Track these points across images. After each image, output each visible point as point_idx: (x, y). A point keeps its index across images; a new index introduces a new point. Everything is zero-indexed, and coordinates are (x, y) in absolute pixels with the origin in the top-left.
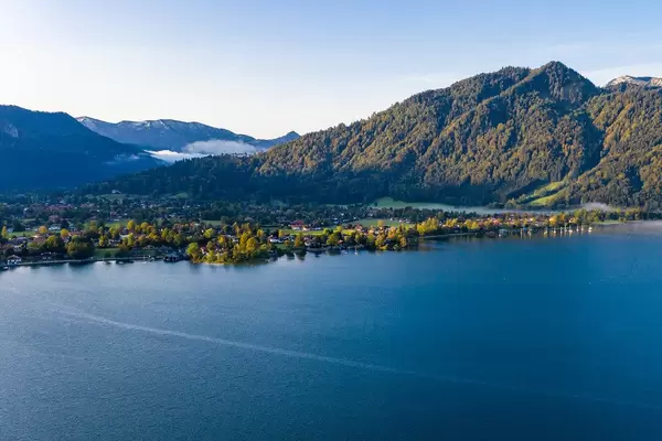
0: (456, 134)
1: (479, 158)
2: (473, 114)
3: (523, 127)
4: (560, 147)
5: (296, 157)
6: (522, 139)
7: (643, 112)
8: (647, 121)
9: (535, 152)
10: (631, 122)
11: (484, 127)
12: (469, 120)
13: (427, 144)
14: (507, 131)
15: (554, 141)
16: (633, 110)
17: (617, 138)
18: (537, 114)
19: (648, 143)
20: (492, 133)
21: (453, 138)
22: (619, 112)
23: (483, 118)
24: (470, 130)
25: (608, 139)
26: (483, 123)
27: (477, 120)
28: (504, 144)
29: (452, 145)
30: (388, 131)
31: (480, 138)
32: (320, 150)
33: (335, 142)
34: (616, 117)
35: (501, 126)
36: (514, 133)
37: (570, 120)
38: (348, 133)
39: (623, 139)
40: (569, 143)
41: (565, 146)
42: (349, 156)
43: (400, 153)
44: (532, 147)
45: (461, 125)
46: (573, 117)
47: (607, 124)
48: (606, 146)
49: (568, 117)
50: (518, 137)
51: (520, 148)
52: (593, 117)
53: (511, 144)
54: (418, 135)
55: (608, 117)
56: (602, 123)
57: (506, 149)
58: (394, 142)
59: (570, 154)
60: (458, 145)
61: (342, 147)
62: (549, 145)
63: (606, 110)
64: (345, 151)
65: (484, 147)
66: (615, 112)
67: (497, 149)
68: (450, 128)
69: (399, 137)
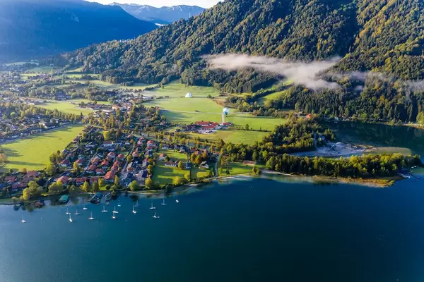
0: (244, 29)
1: (253, 49)
2: (261, 11)
3: (296, 22)
4: (316, 42)
5: (148, 43)
6: (291, 32)
7: (401, 9)
8: (401, 17)
9: (294, 45)
10: (387, 19)
11: (266, 22)
12: (257, 15)
13: (223, 35)
14: (282, 25)
15: (313, 36)
16: (393, 6)
17: (369, 34)
18: (311, 9)
19: (393, 40)
20: (269, 29)
21: (241, 32)
22: (381, 8)
23: (267, 14)
24: (255, 25)
25: (362, 33)
26: (266, 19)
27: (262, 16)
28: (275, 38)
29: (239, 37)
30: (205, 24)
31: (260, 32)
32: (162, 39)
33: (174, 32)
34: (377, 12)
35: (279, 20)
36: (287, 27)
37: (336, 15)
38: (183, 26)
39: (374, 35)
40: (325, 38)
41: (320, 40)
42: (178, 43)
43: (203, 43)
44: (293, 40)
45: (249, 20)
46: (341, 12)
47: (368, 19)
48: (357, 40)
49: (335, 12)
50: (289, 31)
51: (285, 41)
52: (359, 11)
53: (280, 38)
54: (220, 28)
55: (370, 12)
56: (364, 17)
57: (274, 42)
58: (204, 34)
59: (321, 49)
60: (243, 37)
61: (176, 37)
62: (307, 39)
63: (371, 5)
64: (177, 40)
65: (260, 40)
66: (377, 7)
67: (268, 41)
68: (242, 23)
69: (209, 30)
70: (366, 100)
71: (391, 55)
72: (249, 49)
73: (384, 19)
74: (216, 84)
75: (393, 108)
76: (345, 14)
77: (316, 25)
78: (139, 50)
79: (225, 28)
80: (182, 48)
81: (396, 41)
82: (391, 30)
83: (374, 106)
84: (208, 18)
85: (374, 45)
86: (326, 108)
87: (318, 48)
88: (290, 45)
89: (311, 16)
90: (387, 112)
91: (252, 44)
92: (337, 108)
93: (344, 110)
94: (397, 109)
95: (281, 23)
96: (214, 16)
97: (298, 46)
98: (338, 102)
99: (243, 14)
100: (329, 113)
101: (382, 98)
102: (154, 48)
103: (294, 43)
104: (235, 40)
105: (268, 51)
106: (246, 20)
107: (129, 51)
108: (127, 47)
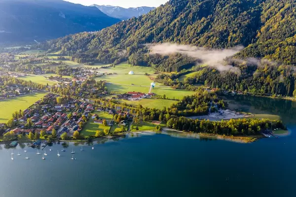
0: (177, 25)
1: (182, 40)
2: (190, 11)
3: (215, 20)
4: (228, 35)
5: (109, 34)
6: (211, 28)
9: (212, 37)
11: (194, 20)
12: (187, 15)
13: (162, 30)
14: (205, 22)
15: (226, 31)
16: (288, 8)
17: (267, 29)
18: (227, 11)
19: (284, 34)
20: (195, 25)
21: (174, 27)
22: (279, 10)
23: (194, 14)
24: (185, 22)
25: (263, 29)
26: (193, 17)
27: (191, 15)
28: (199, 32)
29: (173, 31)
30: (150, 21)
31: (189, 27)
32: (119, 32)
33: (128, 26)
34: (276, 13)
35: (203, 18)
36: (208, 24)
37: (246, 15)
38: (134, 22)
39: (271, 30)
40: (234, 32)
41: (231, 34)
42: (129, 35)
43: (147, 35)
44: (211, 33)
45: (181, 19)
46: (249, 13)
47: (269, 18)
48: (259, 34)
49: (245, 13)
50: (210, 27)
51: (206, 34)
52: (263, 12)
53: (202, 32)
54: (159, 24)
55: (271, 13)
56: (266, 17)
57: (198, 34)
58: (148, 28)
59: (231, 40)
60: (176, 31)
61: (129, 30)
62: (221, 33)
63: (272, 8)
64: (129, 32)
65: (188, 33)
66: (276, 10)
67: (194, 34)
68: (176, 20)
69: (153, 25)
70: (256, 80)
71: (280, 46)
72: (179, 40)
73: (280, 18)
74: (153, 65)
75: (276, 86)
76: (252, 15)
77: (229, 23)
78: (102, 39)
79: (164, 24)
80: (132, 38)
81: (287, 35)
82: (285, 27)
83: (262, 83)
84: (152, 16)
85: (270, 38)
86: (227, 84)
87: (229, 40)
88: (209, 37)
89: (226, 15)
90: (271, 88)
91: (182, 36)
92: (234, 85)
93: (239, 86)
94: (279, 87)
95: (204, 21)
96: (157, 15)
97: (215, 38)
98: (236, 80)
99: (178, 14)
100: (229, 88)
101: (268, 78)
102: (112, 38)
103: (212, 36)
104: (170, 33)
105: (193, 41)
106: (179, 19)
107: (95, 40)
108: (94, 37)
